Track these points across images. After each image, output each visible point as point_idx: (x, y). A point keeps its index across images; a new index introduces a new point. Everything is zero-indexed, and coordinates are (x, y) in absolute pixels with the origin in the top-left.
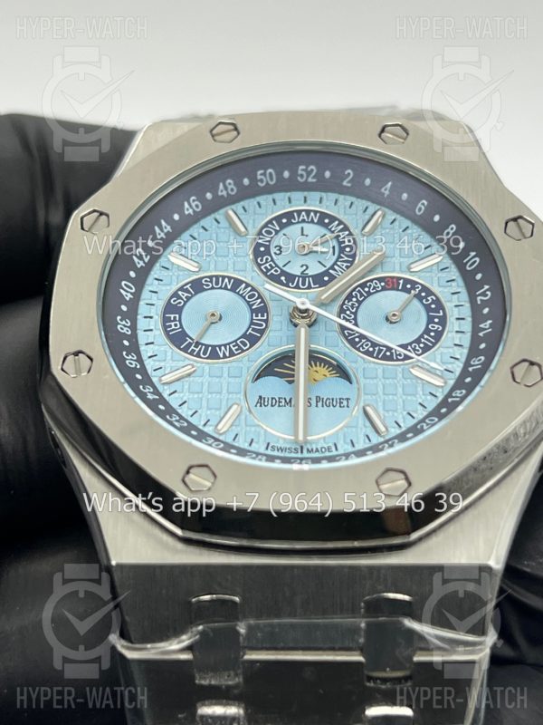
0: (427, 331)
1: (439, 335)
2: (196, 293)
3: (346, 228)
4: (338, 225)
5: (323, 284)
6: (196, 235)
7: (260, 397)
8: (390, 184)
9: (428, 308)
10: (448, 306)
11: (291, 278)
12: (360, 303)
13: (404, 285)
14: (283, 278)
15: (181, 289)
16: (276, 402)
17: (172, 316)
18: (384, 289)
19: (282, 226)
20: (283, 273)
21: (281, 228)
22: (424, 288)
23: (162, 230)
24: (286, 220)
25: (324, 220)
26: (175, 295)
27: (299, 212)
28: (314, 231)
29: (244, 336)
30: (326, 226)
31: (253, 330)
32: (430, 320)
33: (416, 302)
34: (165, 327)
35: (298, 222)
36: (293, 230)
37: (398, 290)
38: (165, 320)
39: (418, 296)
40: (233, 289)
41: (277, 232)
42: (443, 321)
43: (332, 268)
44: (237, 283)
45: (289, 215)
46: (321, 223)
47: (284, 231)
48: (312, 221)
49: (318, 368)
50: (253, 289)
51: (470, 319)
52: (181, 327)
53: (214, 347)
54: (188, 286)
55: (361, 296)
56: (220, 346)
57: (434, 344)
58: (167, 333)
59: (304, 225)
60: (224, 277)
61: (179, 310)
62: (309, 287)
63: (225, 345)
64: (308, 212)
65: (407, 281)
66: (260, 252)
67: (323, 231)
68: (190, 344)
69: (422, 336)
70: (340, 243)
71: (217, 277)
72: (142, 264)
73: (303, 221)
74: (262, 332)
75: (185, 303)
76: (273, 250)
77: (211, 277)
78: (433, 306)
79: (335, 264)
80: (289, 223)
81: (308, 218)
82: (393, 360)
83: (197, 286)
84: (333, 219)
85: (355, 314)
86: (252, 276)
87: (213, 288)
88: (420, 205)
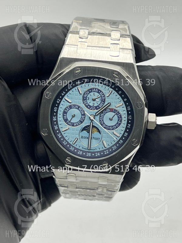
0: (117, 123)
1: (120, 124)
2: (70, 109)
3: (103, 94)
4: (102, 93)
5: (97, 109)
6: (71, 93)
7: (82, 136)
8: (114, 86)
9: (118, 117)
10: (123, 117)
11: (90, 106)
12: (104, 114)
13: (114, 111)
14: (89, 107)
15: (67, 107)
16: (85, 138)
17: (65, 114)
18: (110, 111)
19: (90, 92)
20: (89, 105)
21: (89, 93)
22: (118, 112)
23: (63, 93)
24: (90, 90)
25: (99, 91)
26: (66, 109)
27: (94, 89)
28: (96, 94)
29: (79, 121)
30: (99, 93)
31: (82, 119)
32: (118, 121)
33: (116, 115)
34: (63, 117)
35: (93, 92)
36: (92, 94)
37: (113, 112)
38: (63, 115)
39: (117, 114)
40: (78, 109)
41: (88, 94)
42: (121, 121)
43: (99, 105)
44: (79, 107)
45: (91, 89)
46: (98, 92)
47: (90, 94)
48: (96, 92)
49: (94, 129)
50: (82, 109)
51: (127, 121)
52: (67, 117)
53: (73, 123)
54: (68, 107)
55: (105, 113)
56: (74, 123)
57: (118, 126)
58: (64, 119)
59: (95, 92)
60: (76, 105)
61: (66, 113)
62: (94, 110)
63: (76, 123)
64: (96, 89)
65: (115, 110)
66: (84, 99)
67: (99, 94)
68: (68, 122)
69: (116, 124)
70: (102, 98)
71: (75, 105)
72: (59, 102)
73: (94, 91)
74: (84, 120)
75: (68, 111)
76: (87, 99)
77: (73, 105)
78: (119, 117)
79: (100, 104)
80: (91, 92)
81: (95, 90)
82: (109, 130)
83: (71, 107)
84: (101, 91)
85: (103, 117)
86: (82, 106)
87: (74, 108)
88: (120, 92)
